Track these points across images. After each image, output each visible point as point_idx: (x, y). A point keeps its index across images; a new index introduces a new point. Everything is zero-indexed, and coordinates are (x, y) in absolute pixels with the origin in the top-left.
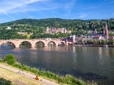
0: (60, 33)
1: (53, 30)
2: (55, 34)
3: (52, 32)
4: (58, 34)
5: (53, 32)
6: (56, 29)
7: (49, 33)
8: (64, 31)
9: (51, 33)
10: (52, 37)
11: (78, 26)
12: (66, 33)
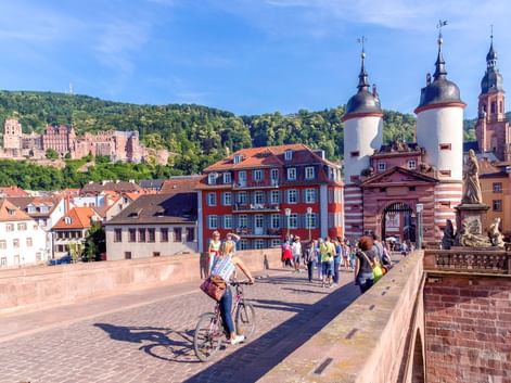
0: (99, 159)
1: (54, 142)
2: (69, 168)
3: (43, 154)
4: (93, 164)
5: (51, 155)
6: (73, 135)
7: (19, 157)
8: (129, 148)
9: (40, 159)
10: (48, 180)
11: (198, 134)
12: (143, 160)
